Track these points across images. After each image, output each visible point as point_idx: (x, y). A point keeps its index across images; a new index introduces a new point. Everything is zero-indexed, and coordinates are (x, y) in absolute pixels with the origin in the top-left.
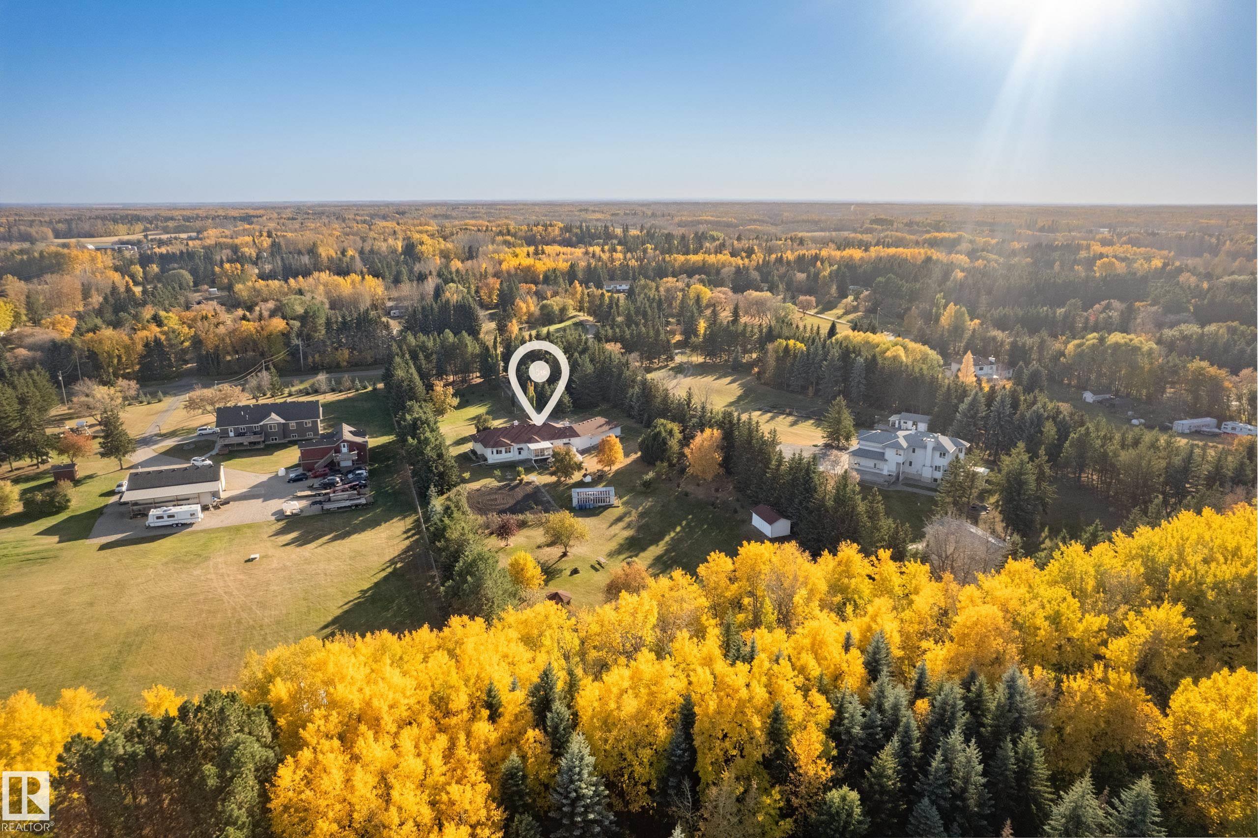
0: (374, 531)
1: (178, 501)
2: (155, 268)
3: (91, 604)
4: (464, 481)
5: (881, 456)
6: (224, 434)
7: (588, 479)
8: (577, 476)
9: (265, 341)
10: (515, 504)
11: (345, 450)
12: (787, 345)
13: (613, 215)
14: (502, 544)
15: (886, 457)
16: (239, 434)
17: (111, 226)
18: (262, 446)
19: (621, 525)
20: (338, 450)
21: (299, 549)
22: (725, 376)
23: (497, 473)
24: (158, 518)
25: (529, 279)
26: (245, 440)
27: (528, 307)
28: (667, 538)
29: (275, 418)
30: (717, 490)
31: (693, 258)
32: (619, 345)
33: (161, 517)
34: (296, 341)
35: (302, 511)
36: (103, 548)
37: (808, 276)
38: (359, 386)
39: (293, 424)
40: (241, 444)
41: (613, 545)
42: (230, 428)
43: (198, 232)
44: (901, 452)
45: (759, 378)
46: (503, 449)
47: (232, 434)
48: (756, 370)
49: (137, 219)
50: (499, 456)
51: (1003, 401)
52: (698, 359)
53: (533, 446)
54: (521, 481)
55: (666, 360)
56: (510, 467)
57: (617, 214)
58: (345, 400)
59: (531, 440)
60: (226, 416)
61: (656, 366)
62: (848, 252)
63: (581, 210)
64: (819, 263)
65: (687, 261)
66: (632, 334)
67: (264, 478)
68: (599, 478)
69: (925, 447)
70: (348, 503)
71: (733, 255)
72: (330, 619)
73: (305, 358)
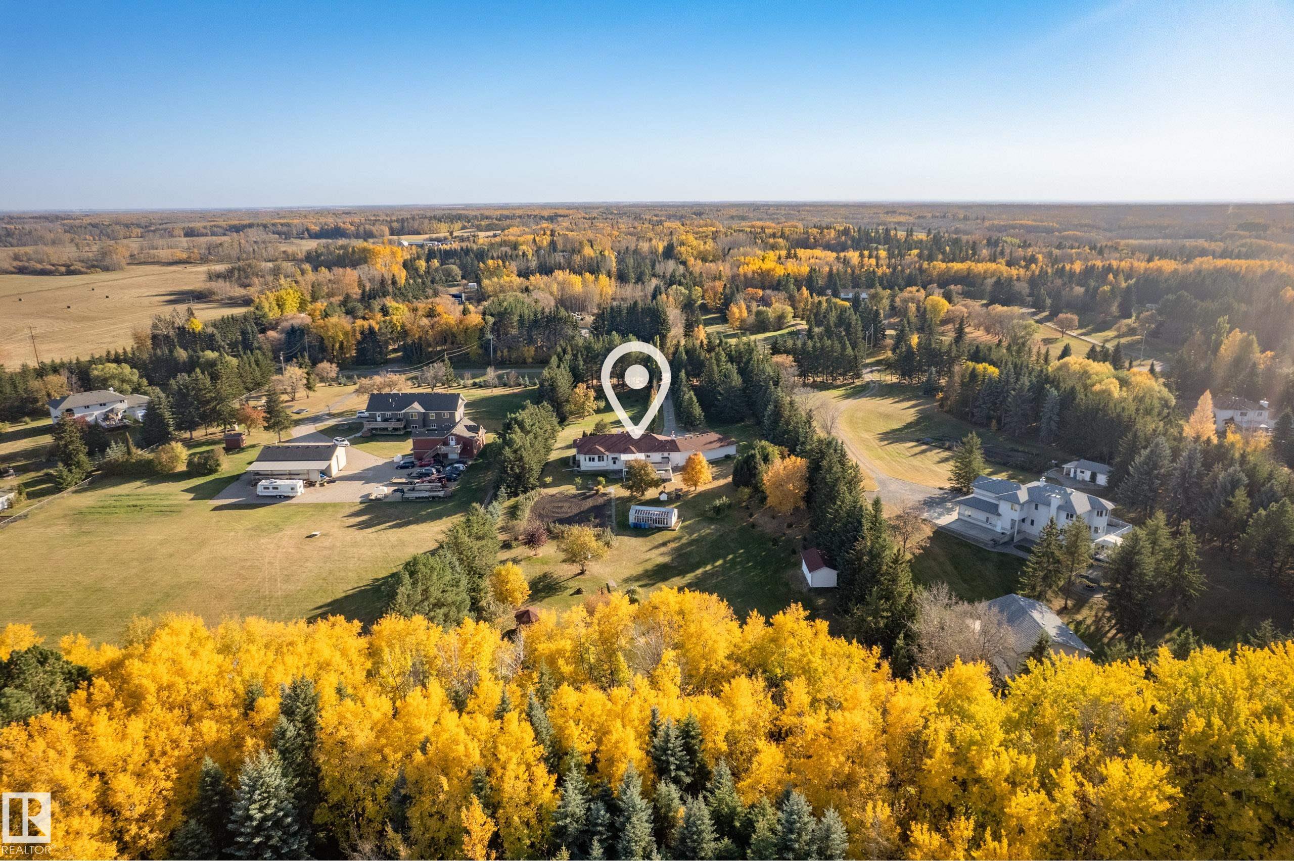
0: (432, 524)
1: (291, 475)
2: (436, 263)
3: (171, 556)
4: (545, 486)
5: (993, 509)
6: (372, 419)
7: (664, 497)
8: (651, 493)
9: (462, 334)
10: (577, 515)
11: (452, 443)
12: (974, 369)
13: (919, 217)
14: (532, 553)
15: (1001, 511)
16: (385, 420)
17: (435, 224)
18: (402, 432)
19: (663, 549)
20: (446, 443)
21: (357, 532)
22: (909, 400)
23: (578, 480)
24: (265, 488)
25: (767, 284)
26: (390, 425)
27: (741, 312)
28: (699, 572)
29: (417, 407)
30: (790, 526)
31: (957, 266)
32: (791, 358)
33: (268, 488)
34: (490, 336)
35: (386, 496)
36: (217, 508)
37: (1087, 291)
38: (528, 382)
39: (432, 414)
40: (386, 429)
41: (639, 570)
42: (378, 413)
43: (503, 230)
44: (1017, 507)
45: (941, 406)
46: (596, 457)
47: (379, 419)
48: (941, 395)
49: (459, 218)
50: (592, 464)
51: (1190, 458)
52: (891, 379)
53: (624, 457)
54: (597, 491)
55: (853, 377)
56: (594, 475)
57: (924, 217)
58: (508, 395)
59: (626, 451)
60: (378, 401)
61: (838, 382)
62: (1157, 263)
63: (887, 213)
64: (1111, 276)
65: (948, 269)
66: (814, 346)
67: (380, 462)
68: (676, 497)
69: (1048, 504)
70: (427, 494)
71: (1009, 264)
72: (329, 600)
73: (495, 351)
